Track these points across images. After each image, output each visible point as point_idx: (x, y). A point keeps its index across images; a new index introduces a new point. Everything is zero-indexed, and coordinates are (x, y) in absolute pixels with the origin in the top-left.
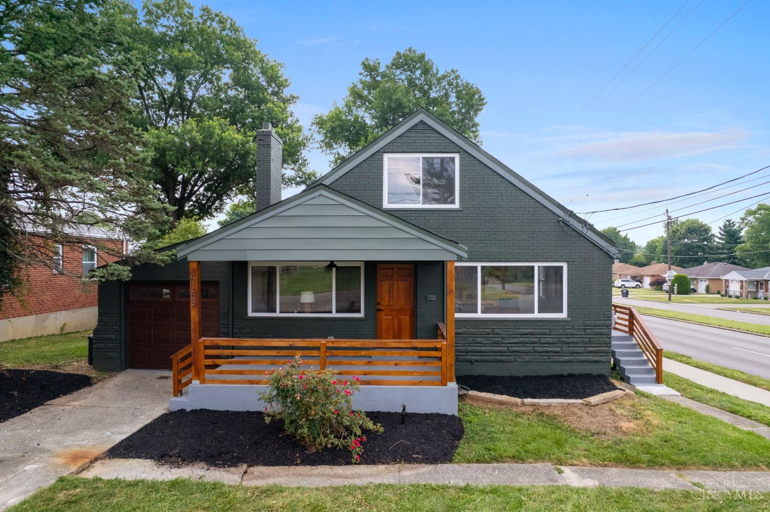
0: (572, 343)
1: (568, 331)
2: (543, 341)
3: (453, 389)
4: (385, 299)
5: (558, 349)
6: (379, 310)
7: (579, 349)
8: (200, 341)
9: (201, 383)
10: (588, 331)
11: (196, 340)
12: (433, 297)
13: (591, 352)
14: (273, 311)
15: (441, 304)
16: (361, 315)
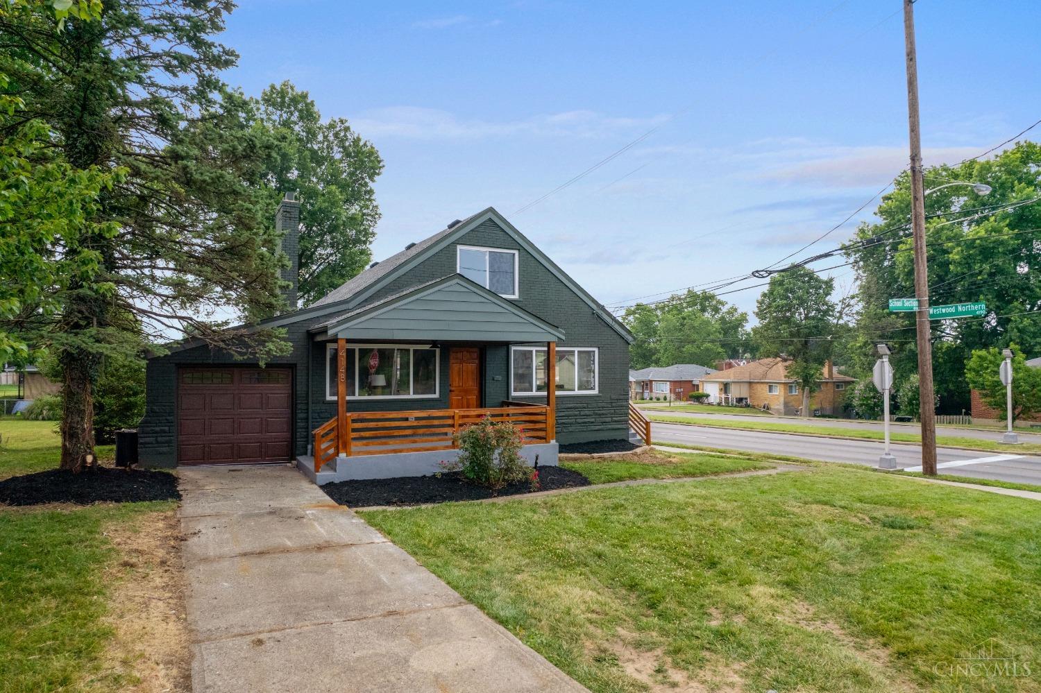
0: (603, 414)
1: (600, 405)
2: (582, 413)
3: (554, 445)
4: (456, 382)
5: (593, 420)
6: (451, 391)
7: (607, 420)
8: (347, 415)
9: (347, 456)
10: (614, 404)
12: (499, 378)
13: (616, 421)
14: (354, 394)
15: (505, 384)
16: (437, 396)
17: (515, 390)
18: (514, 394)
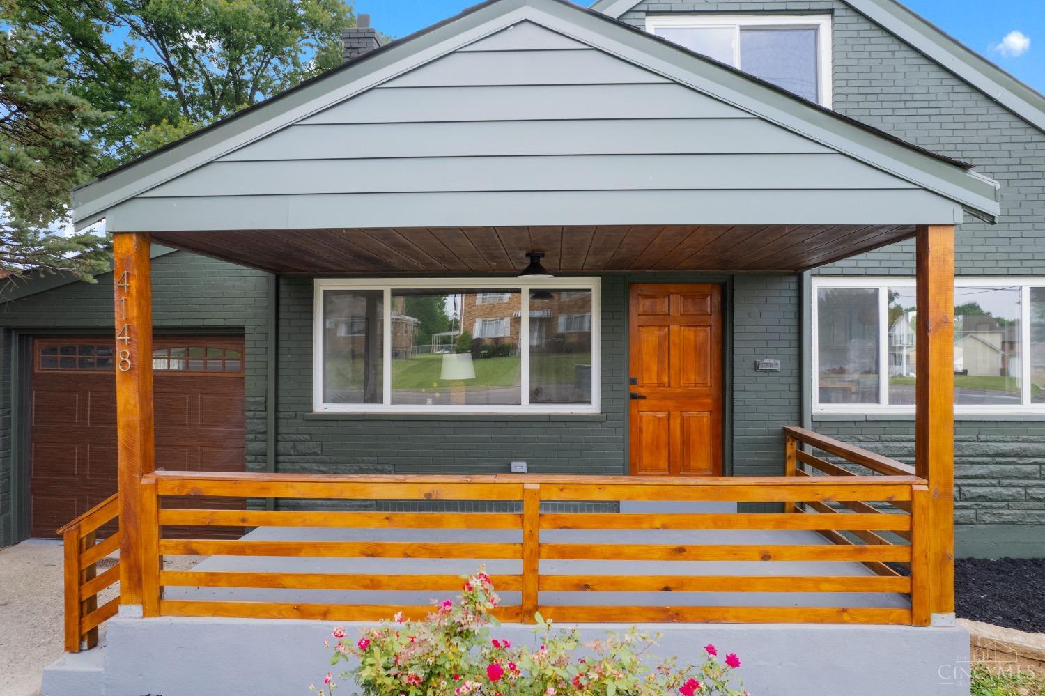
4: (649, 370)
8: (144, 481)
9: (144, 614)
11: (132, 479)
14: (376, 397)
15: (794, 381)
16: (593, 408)
17: (825, 397)
18: (817, 408)
